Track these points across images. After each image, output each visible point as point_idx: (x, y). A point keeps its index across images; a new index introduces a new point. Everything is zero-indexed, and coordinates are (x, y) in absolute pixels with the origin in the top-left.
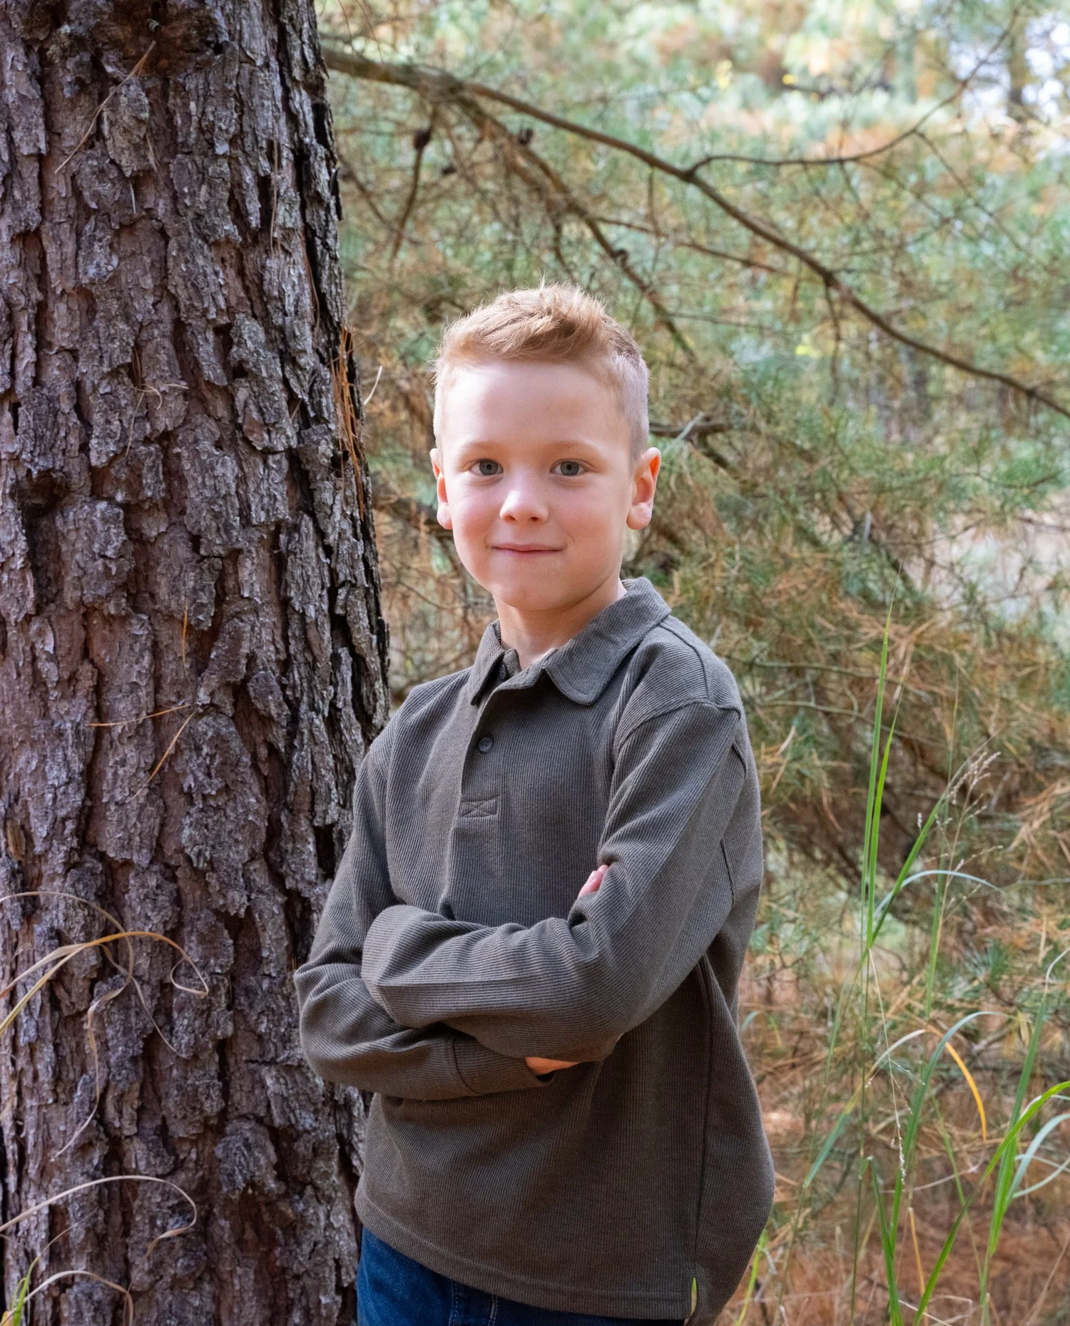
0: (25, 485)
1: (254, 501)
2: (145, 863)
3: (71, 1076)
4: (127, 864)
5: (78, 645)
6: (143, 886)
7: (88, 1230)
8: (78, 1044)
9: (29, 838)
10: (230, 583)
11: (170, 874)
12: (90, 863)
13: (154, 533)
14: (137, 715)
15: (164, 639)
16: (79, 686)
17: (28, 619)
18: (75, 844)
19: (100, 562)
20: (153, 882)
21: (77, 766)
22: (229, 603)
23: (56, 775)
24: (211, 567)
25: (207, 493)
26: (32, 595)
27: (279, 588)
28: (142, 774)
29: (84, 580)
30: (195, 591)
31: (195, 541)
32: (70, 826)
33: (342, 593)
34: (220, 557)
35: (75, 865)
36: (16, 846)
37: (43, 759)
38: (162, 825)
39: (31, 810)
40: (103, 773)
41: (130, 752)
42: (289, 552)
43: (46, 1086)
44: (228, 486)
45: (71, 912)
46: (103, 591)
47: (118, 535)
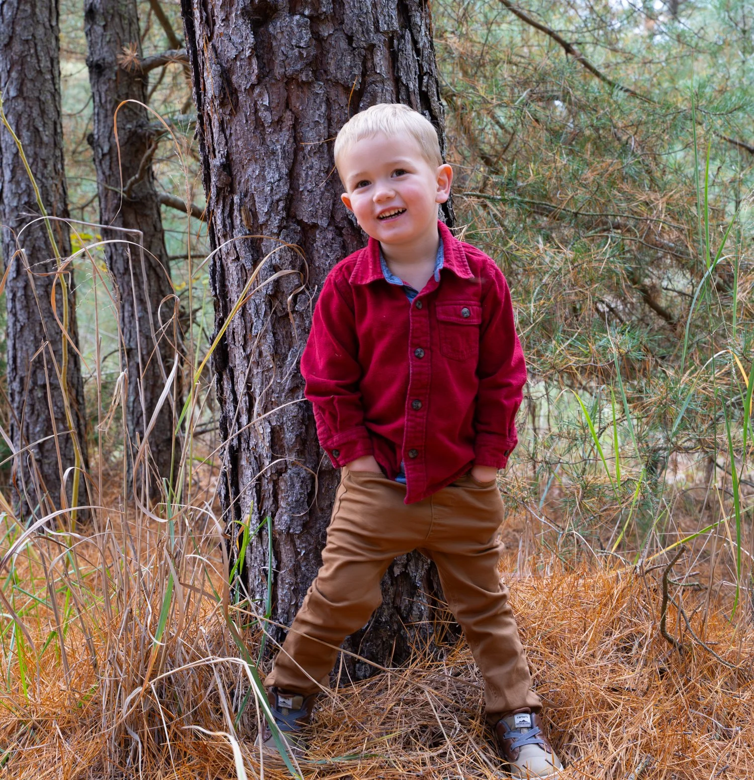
0: (249, 8)
1: (381, 18)
2: (325, 225)
3: (283, 351)
4: (315, 226)
5: (283, 101)
6: (324, 238)
7: (297, 436)
8: (287, 333)
9: (255, 215)
10: (369, 65)
11: (339, 231)
12: (293, 226)
13: (326, 34)
14: (319, 140)
15: (333, 97)
16: (284, 125)
17: (253, 87)
18: (284, 215)
19: (296, 50)
20: (330, 236)
21: (285, 171)
22: (369, 76)
23: (272, 176)
24: (360, 53)
25: (356, 11)
26: (256, 71)
27: (393, 71)
28: (322, 174)
29: (286, 62)
30: (351, 67)
31: (350, 39)
32: (281, 204)
33: (426, 78)
34: (364, 48)
35: (285, 227)
36: (248, 220)
37: (263, 169)
38: (334, 204)
39: (256, 199)
40: (299, 175)
41: (315, 161)
42: (399, 50)
43: (269, 358)
44: (367, 7)
45: (284, 254)
46: (298, 67)
47: (307, 34)
